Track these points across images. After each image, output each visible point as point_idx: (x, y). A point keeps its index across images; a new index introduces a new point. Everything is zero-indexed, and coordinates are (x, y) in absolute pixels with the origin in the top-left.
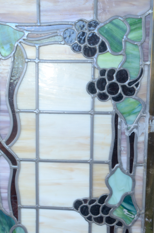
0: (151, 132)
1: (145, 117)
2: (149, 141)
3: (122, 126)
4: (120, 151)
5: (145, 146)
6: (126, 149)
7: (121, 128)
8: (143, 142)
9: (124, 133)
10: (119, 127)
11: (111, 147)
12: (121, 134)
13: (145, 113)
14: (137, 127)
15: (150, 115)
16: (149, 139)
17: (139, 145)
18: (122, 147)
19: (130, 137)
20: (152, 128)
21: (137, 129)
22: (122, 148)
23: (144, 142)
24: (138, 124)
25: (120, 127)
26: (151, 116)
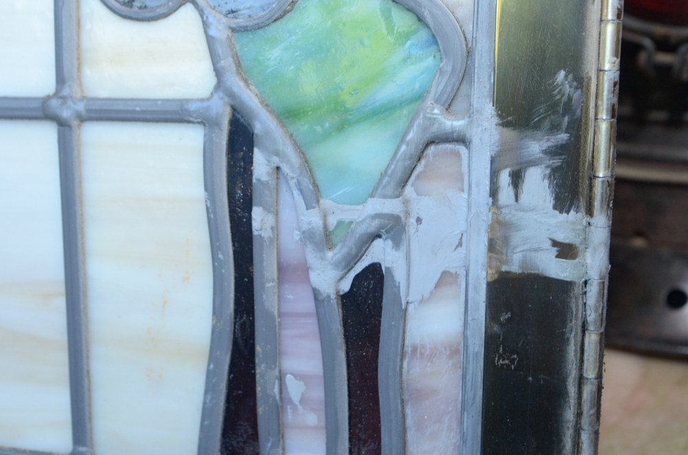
0: (515, 267)
1: (462, 140)
2: (491, 342)
3: (287, 215)
4: (279, 408)
5: (464, 377)
6: (318, 393)
7: (276, 229)
8: (454, 352)
9: (305, 269)
10: (260, 219)
11: (210, 375)
12: (281, 280)
13: (459, 104)
14: (393, 229)
15: (505, 124)
16: (496, 328)
17: (416, 372)
18: (289, 379)
19: (347, 300)
20: (516, 239)
21: (397, 244)
22: (295, 389)
23: (459, 350)
24: (406, 202)
25: (270, 220)
26: (510, 134)
